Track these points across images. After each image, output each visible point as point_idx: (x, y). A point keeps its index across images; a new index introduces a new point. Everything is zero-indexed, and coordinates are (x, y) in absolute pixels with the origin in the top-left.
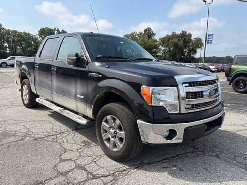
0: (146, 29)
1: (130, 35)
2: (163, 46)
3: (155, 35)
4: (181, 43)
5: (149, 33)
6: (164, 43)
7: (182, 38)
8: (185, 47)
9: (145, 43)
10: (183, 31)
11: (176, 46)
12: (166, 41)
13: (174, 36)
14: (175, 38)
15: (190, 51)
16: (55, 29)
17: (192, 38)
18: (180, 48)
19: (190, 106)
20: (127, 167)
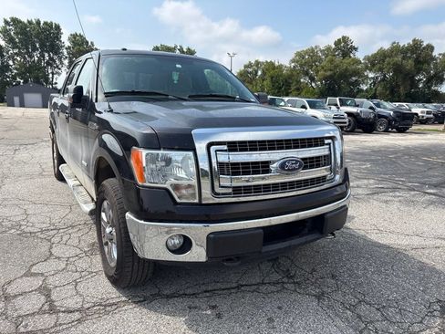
0: (339, 40)
1: (306, 52)
2: (370, 70)
3: (356, 49)
4: (409, 64)
5: (344, 47)
6: (373, 65)
7: (413, 53)
8: (419, 71)
9: (336, 67)
10: (414, 40)
11: (398, 69)
12: (378, 60)
13: (396, 50)
14: (396, 55)
15: (429, 81)
16: (176, 47)
17: (435, 53)
18: (406, 75)
19: (230, 190)
20: (124, 299)
